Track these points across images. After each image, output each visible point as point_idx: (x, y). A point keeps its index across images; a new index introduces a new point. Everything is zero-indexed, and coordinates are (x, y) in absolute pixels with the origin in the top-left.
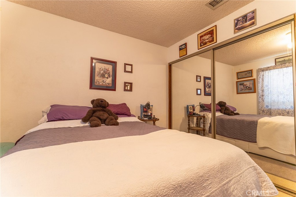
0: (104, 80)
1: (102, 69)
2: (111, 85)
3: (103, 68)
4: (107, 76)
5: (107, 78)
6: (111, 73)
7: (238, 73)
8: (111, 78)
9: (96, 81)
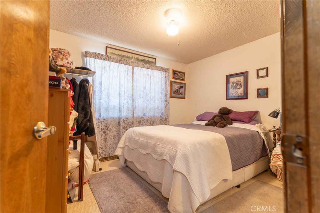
0: (237, 91)
1: (234, 82)
2: (243, 95)
3: (236, 81)
4: (239, 87)
5: (239, 89)
6: (243, 83)
7: (184, 73)
8: (243, 88)
9: (230, 93)
